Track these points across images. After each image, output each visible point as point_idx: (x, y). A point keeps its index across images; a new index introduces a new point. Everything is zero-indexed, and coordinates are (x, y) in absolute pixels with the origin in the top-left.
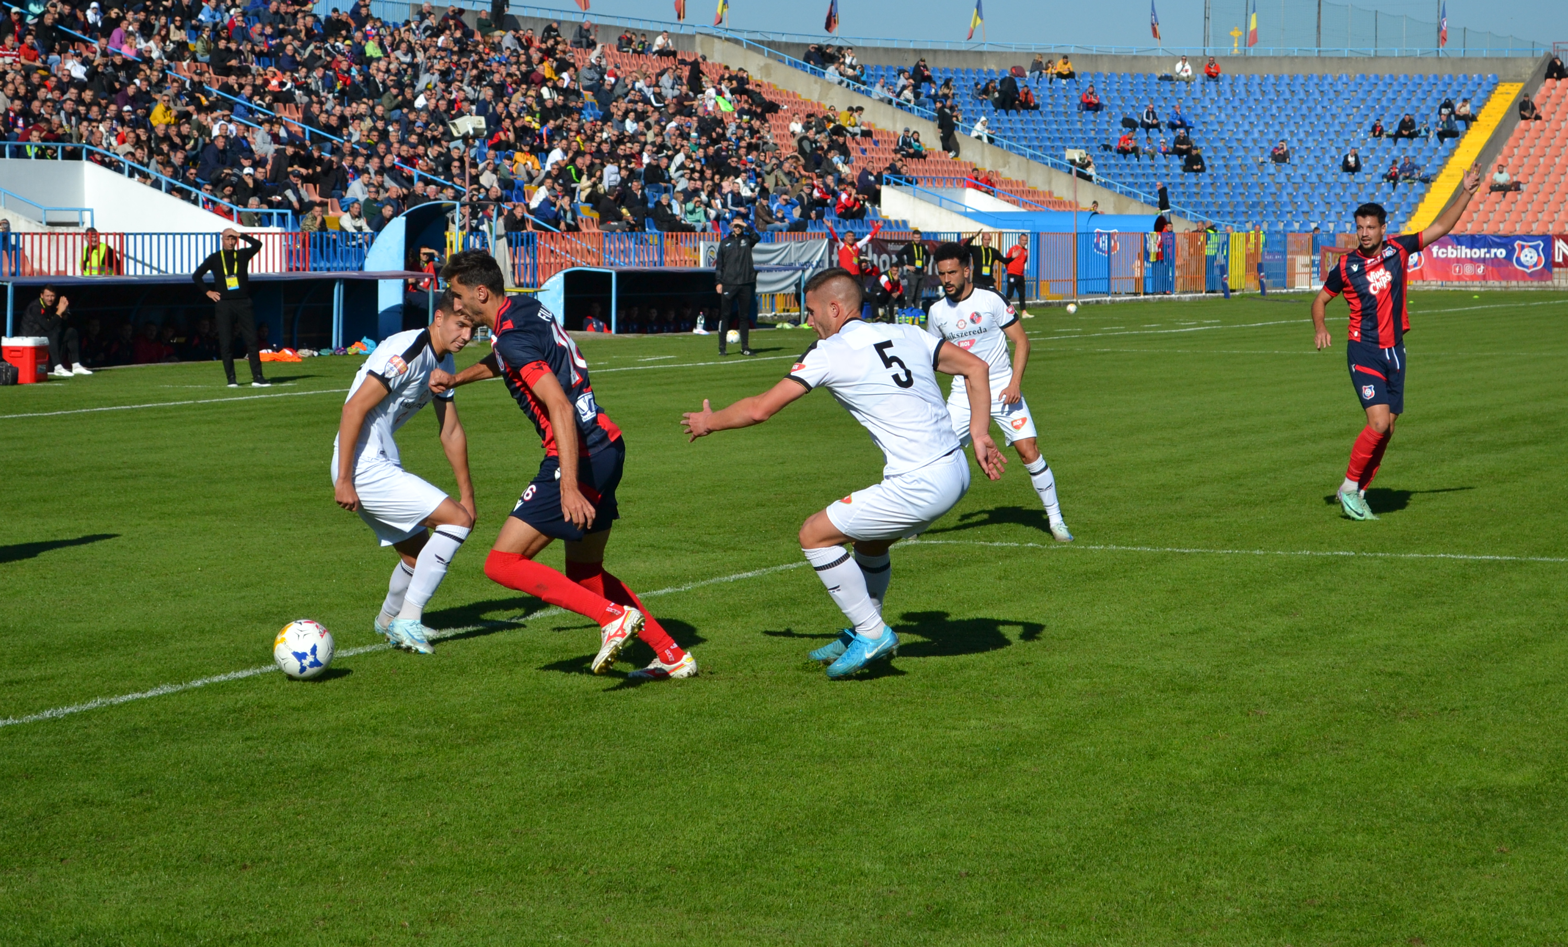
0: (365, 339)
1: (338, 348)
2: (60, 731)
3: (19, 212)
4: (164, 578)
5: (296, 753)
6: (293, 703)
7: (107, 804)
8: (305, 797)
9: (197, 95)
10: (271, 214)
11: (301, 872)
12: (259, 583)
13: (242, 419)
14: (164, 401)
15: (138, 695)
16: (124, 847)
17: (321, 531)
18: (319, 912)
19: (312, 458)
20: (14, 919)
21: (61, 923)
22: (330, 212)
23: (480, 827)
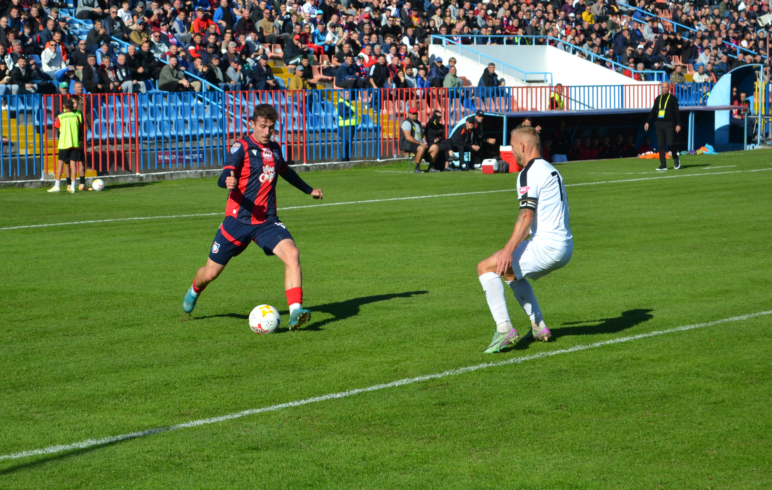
0: (707, 145)
1: (691, 151)
2: (518, 371)
3: (511, 75)
4: (583, 284)
5: (651, 386)
6: (651, 357)
7: (542, 413)
8: (654, 412)
9: (612, 6)
10: (654, 74)
11: (650, 455)
12: (637, 287)
13: (634, 192)
14: (590, 181)
15: (563, 351)
16: (550, 438)
17: (674, 257)
18: (658, 479)
19: (673, 214)
20: (486, 478)
21: (512, 481)
22: (688, 72)
23: (756, 432)
